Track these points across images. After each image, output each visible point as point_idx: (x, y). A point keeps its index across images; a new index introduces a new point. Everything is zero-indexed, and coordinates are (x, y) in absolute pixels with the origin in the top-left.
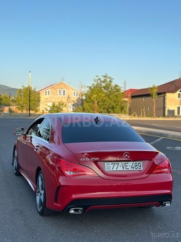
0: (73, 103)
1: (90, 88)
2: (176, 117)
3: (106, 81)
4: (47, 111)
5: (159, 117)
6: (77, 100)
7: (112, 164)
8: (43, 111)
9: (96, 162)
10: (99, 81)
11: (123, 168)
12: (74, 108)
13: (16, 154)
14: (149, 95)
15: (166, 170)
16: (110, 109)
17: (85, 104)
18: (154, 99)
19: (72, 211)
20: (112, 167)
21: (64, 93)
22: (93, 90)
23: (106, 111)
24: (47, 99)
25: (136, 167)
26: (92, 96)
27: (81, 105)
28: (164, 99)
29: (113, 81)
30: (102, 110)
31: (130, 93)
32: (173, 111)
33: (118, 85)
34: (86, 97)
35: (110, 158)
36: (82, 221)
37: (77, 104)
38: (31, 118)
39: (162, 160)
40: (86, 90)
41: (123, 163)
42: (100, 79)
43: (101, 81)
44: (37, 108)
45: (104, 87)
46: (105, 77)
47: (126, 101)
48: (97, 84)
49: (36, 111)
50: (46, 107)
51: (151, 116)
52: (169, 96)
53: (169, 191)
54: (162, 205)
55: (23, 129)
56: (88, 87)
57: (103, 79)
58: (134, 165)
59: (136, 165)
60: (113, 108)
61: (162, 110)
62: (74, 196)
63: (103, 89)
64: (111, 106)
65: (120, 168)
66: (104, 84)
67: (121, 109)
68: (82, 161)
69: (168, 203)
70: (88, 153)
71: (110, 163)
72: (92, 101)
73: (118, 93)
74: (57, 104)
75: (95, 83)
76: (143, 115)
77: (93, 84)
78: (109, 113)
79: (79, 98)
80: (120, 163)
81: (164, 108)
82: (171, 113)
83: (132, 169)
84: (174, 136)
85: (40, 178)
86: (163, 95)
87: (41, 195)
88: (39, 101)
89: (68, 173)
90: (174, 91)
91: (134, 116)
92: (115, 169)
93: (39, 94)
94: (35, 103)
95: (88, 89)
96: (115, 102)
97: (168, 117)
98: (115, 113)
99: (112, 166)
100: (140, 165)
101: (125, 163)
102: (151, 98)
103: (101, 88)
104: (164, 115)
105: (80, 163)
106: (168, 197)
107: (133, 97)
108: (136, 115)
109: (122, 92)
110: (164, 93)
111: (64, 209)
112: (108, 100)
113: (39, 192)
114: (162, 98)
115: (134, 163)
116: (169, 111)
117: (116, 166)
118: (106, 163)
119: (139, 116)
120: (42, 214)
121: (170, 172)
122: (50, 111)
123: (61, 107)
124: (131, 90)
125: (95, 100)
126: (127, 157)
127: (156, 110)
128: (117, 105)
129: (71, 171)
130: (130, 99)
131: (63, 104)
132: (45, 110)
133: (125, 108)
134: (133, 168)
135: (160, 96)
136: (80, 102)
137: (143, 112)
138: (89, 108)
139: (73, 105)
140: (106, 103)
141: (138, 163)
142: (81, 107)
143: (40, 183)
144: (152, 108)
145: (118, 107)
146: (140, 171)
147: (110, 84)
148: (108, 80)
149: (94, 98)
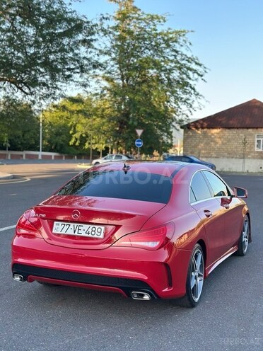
7: (62, 225)
11: (75, 231)
25: (93, 233)
35: (61, 218)
41: (76, 225)
58: (90, 230)
59: (94, 229)
65: (70, 232)
71: (61, 223)
80: (72, 225)
83: (87, 235)
92: (63, 232)
99: (61, 227)
100: (99, 230)
101: (79, 225)
115: (92, 226)
117: (66, 228)
118: (56, 223)
134: (89, 233)
141: (97, 227)
146: (98, 239)
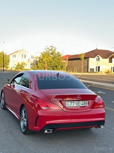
0: (31, 63)
1: (42, 54)
2: (95, 73)
3: (52, 49)
4: (14, 68)
5: (85, 72)
6: (33, 61)
7: (70, 102)
8: (11, 68)
9: (61, 101)
10: (48, 49)
11: (77, 105)
12: (32, 66)
13: (3, 96)
14: (79, 59)
15: (101, 106)
16: (55, 67)
17: (39, 64)
18: (82, 62)
19: (46, 132)
20: (70, 104)
21: (25, 56)
22: (44, 55)
23: (52, 68)
24: (14, 60)
26: (43, 59)
27: (36, 64)
28: (88, 61)
29: (56, 49)
30: (49, 68)
31: (67, 57)
32: (93, 69)
33: (60, 52)
34: (39, 59)
36: (50, 138)
37: (33, 64)
38: (4, 72)
39: (99, 100)
40: (39, 55)
41: (77, 102)
42: (48, 48)
43: (49, 50)
44: (8, 66)
45: (51, 53)
46: (51, 47)
47: (64, 63)
48: (47, 51)
49: (7, 68)
50: (13, 65)
51: (80, 72)
52: (91, 60)
53: (103, 119)
54: (99, 127)
55: (8, 80)
56: (40, 53)
57: (50, 48)
59: (84, 104)
60: (56, 66)
61: (87, 68)
62: (47, 122)
63: (50, 54)
64: (55, 65)
65: (75, 105)
66: (51, 52)
67: (61, 68)
68: (52, 101)
69: (102, 126)
70: (56, 96)
71: (69, 102)
72: (43, 62)
73: (60, 57)
74: (20, 63)
75: (45, 51)
76: (75, 71)
77: (44, 51)
78: (54, 70)
79: (35, 60)
80: (75, 102)
81: (88, 67)
82: (92, 70)
83: (82, 106)
84: (96, 85)
85: (23, 111)
86: (87, 59)
87: (24, 121)
88: (9, 61)
89: (43, 108)
90: (94, 57)
91: (70, 72)
92: (72, 106)
93: (9, 57)
94: (6, 62)
95: (41, 54)
96: (58, 63)
97: (90, 72)
98: (57, 70)
100: (86, 103)
102: (80, 60)
103: (49, 54)
104: (88, 71)
105: (51, 102)
106: (103, 122)
107: (69, 60)
108: (71, 71)
109: (62, 56)
110: (88, 58)
111: (41, 130)
112: (54, 61)
113: (23, 120)
114: (87, 61)
115: (83, 102)
116: (91, 69)
117: (73, 104)
118: (67, 102)
119: (73, 72)
120: (25, 133)
121: (104, 107)
122: (16, 68)
123: (23, 66)
124: (67, 55)
125: (46, 61)
126: (79, 98)
127: (84, 68)
128: (59, 65)
129: (45, 107)
130: (68, 61)
131: (24, 64)
132: (12, 67)
133: (64, 67)
135: (86, 59)
136: (35, 62)
137: (75, 69)
138: (41, 66)
139: (31, 64)
140: (52, 63)
141: (85, 102)
142: (36, 65)
143: (23, 114)
144: (81, 67)
145: (59, 66)
146: (87, 106)
147: (54, 52)
148: (53, 49)
149: (45, 60)
